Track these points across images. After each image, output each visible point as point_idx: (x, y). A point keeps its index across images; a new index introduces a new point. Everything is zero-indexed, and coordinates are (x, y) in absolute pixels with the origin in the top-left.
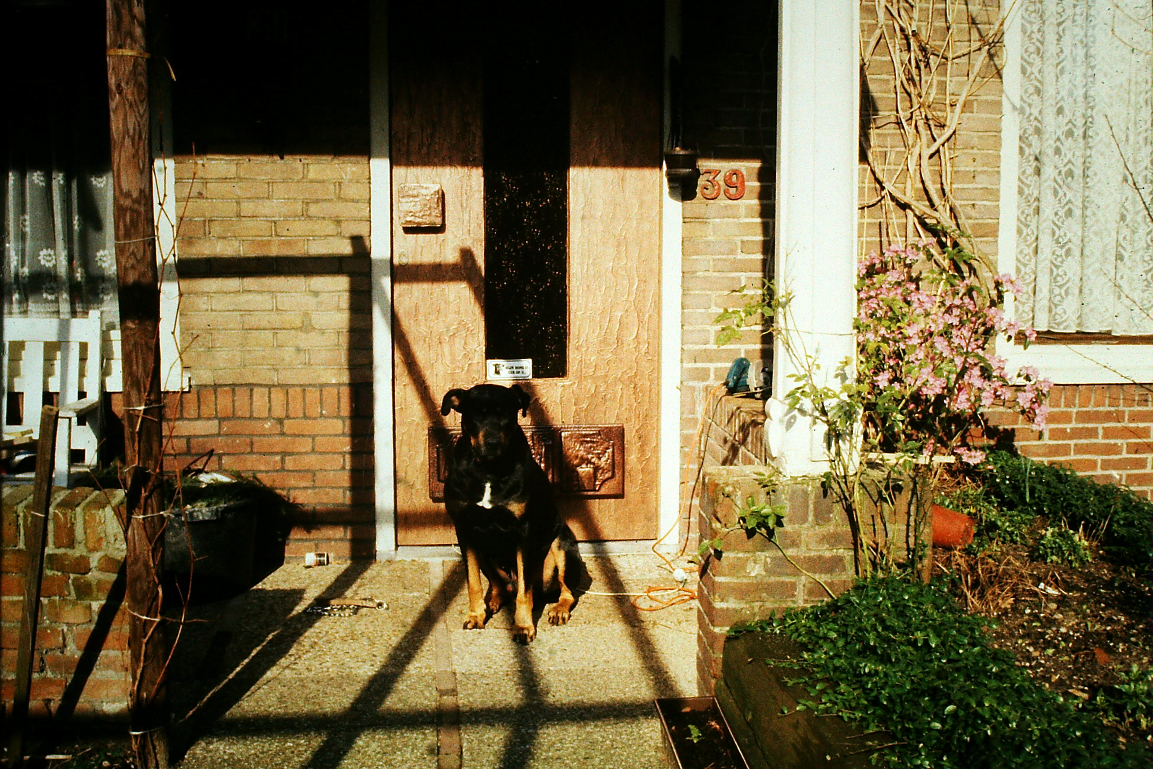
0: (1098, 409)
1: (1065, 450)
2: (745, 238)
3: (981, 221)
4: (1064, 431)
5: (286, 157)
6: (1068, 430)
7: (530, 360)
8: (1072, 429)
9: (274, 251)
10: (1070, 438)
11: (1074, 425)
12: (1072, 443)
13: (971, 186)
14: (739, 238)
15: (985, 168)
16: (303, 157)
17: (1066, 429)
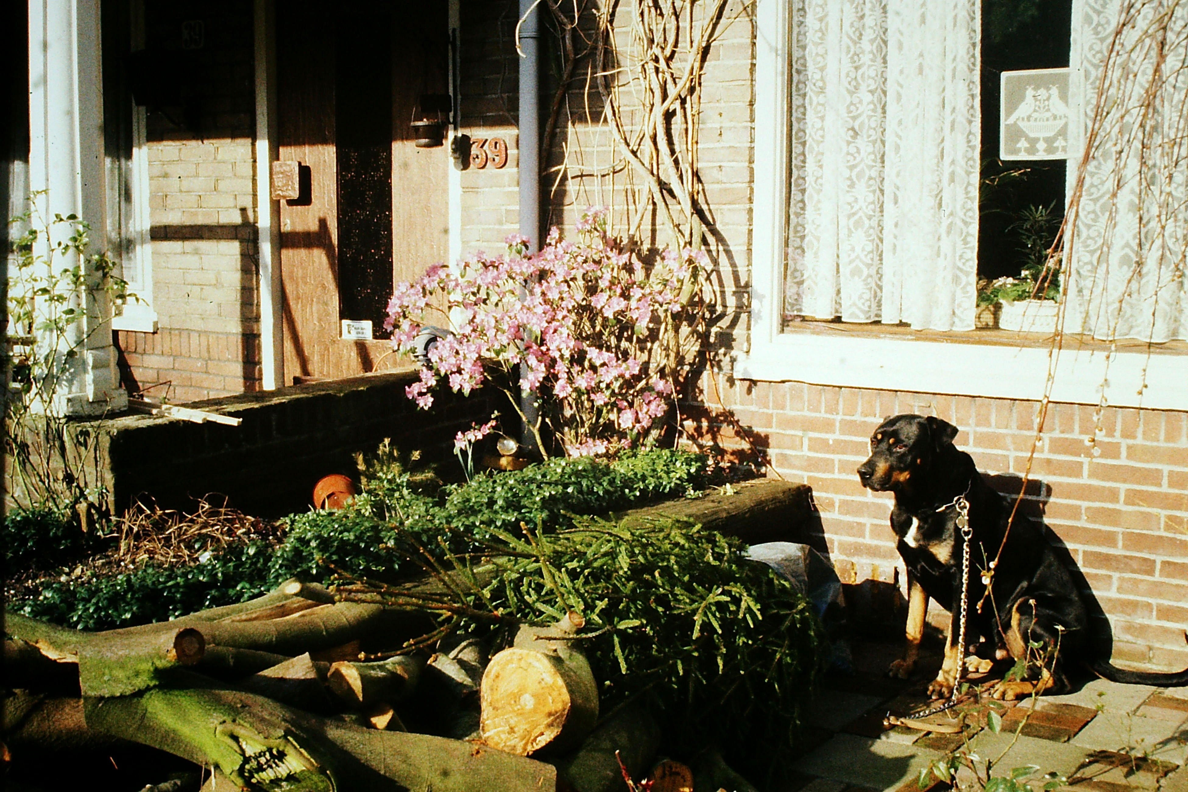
0: (866, 419)
1: (827, 466)
2: (509, 208)
3: (728, 186)
4: (825, 442)
5: (205, 142)
6: (831, 442)
7: (370, 323)
8: (835, 441)
9: (200, 220)
10: (833, 452)
11: (837, 436)
12: (836, 457)
13: (717, 145)
14: (504, 208)
15: (733, 124)
16: (214, 141)
17: (828, 440)
